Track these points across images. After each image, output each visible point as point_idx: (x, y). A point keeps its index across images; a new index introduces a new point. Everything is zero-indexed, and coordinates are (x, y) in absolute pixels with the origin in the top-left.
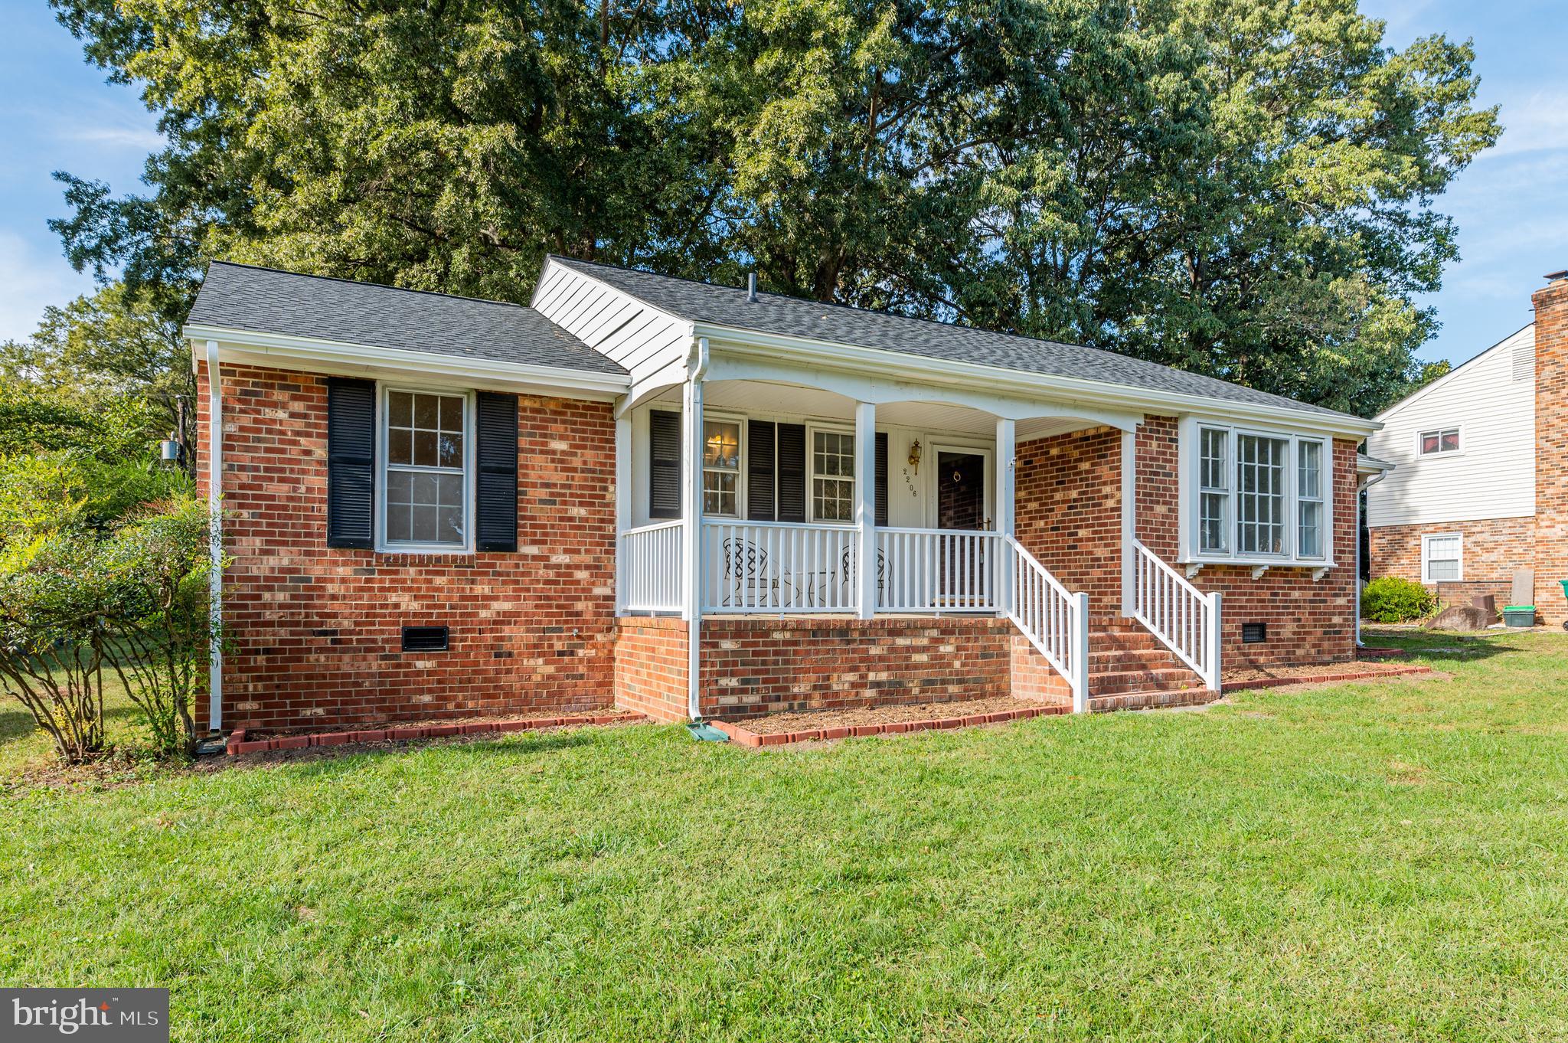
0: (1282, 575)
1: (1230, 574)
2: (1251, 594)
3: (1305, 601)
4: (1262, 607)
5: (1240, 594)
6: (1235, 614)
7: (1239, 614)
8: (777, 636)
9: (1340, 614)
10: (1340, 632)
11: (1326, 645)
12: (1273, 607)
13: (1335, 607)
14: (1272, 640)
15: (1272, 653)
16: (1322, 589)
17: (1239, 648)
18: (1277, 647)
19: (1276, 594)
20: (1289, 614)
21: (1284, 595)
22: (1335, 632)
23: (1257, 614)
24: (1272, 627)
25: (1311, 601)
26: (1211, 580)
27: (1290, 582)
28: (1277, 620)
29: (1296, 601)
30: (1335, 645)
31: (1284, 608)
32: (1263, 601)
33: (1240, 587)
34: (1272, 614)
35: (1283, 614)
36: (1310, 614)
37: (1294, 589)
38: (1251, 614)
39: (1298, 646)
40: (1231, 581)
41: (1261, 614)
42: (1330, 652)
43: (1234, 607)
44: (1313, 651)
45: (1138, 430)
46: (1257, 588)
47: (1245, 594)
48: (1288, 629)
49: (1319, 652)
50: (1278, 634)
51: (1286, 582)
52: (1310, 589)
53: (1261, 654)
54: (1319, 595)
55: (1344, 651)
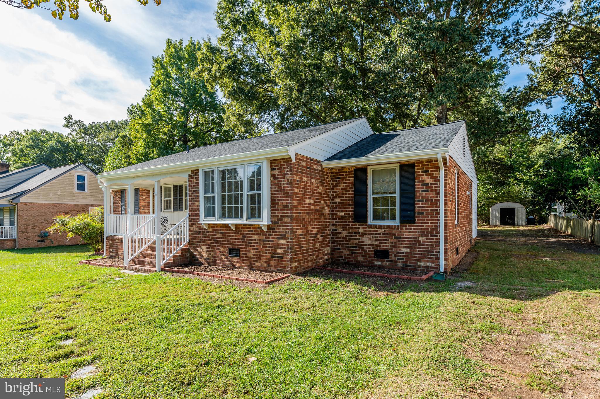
0: (247, 228)
1: (224, 227)
2: (233, 236)
3: (260, 240)
4: (238, 242)
5: (228, 236)
6: (226, 244)
7: (228, 244)
8: (117, 241)
9: (282, 248)
10: (282, 257)
11: (273, 263)
12: (243, 242)
13: (278, 244)
14: (243, 257)
15: (243, 263)
16: (270, 235)
17: (227, 258)
18: (246, 260)
19: (245, 237)
20: (251, 246)
21: (248, 237)
22: (278, 257)
23: (235, 245)
24: (242, 251)
25: (263, 241)
26: (216, 230)
27: (252, 231)
28: (245, 248)
29: (255, 240)
30: (278, 263)
31: (249, 243)
32: (238, 239)
33: (228, 233)
34: (243, 245)
35: (248, 246)
36: (263, 247)
37: (254, 234)
38: (233, 244)
39: (257, 261)
40: (223, 230)
41: (238, 245)
42: (275, 266)
43: (225, 241)
44: (265, 265)
45: (189, 176)
46: (235, 233)
47: (230, 236)
48: (251, 253)
49: (268, 266)
50: (246, 254)
51: (249, 231)
52: (263, 235)
53: (238, 262)
54: (268, 238)
55: (285, 267)
